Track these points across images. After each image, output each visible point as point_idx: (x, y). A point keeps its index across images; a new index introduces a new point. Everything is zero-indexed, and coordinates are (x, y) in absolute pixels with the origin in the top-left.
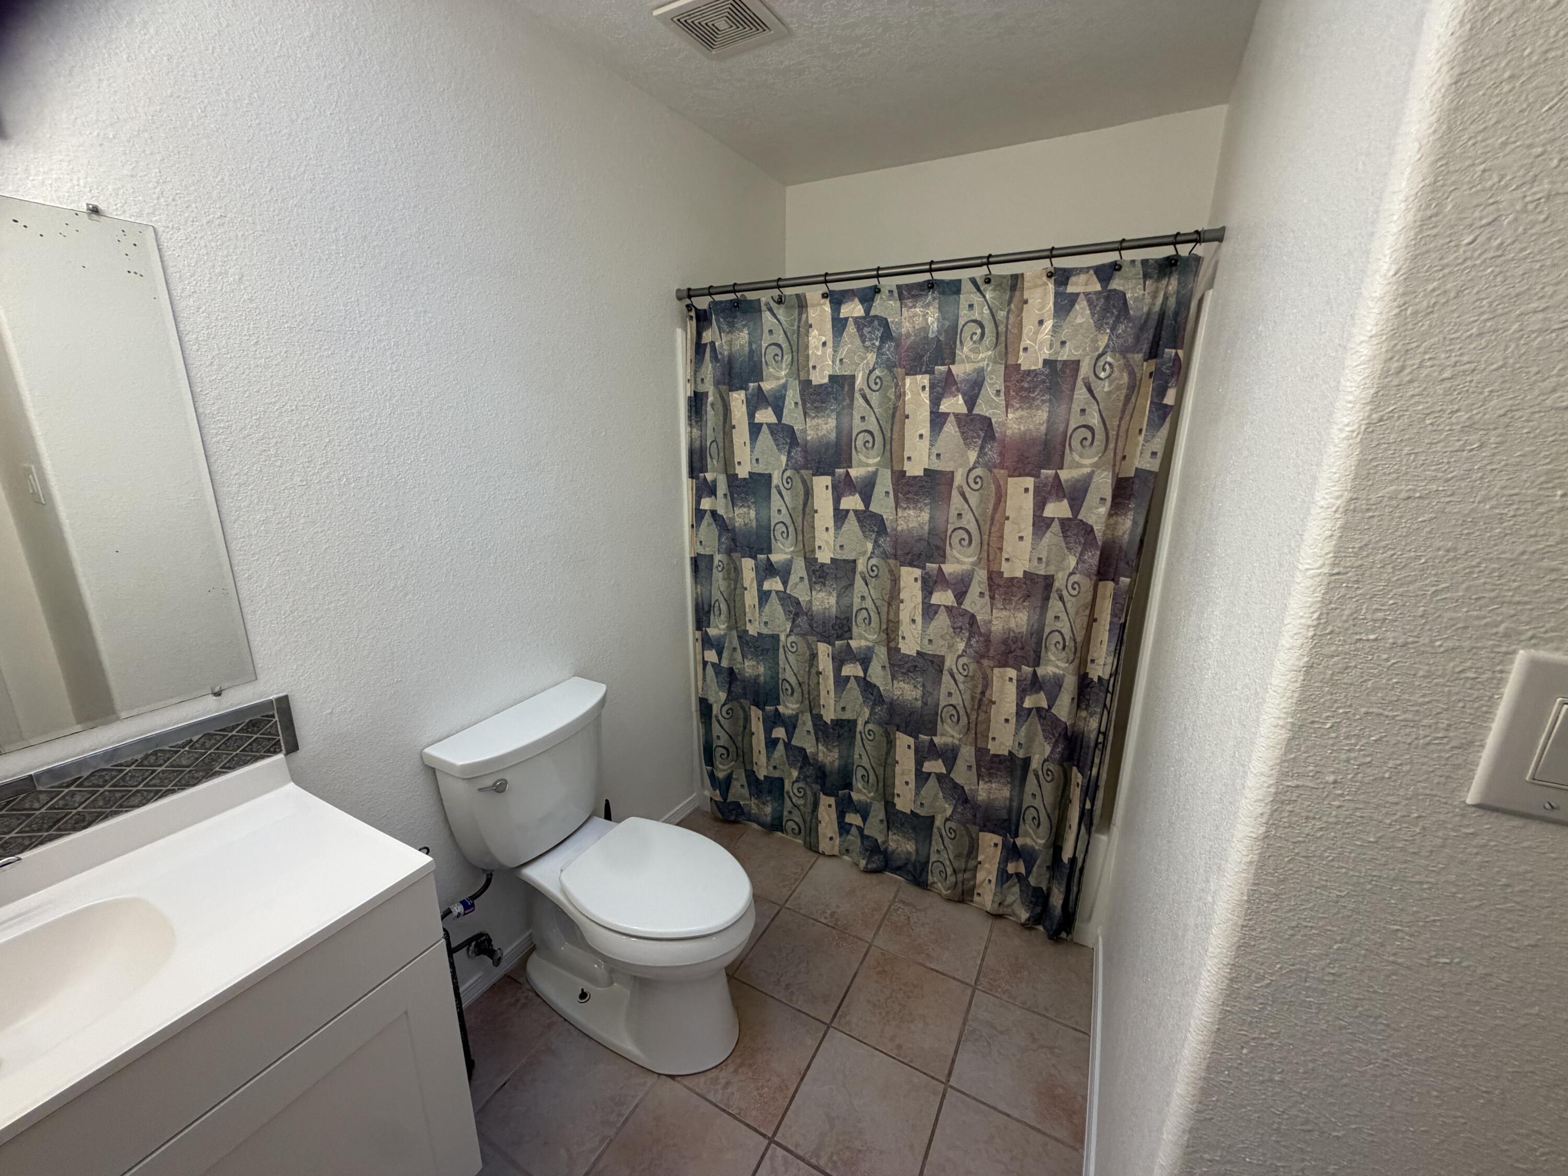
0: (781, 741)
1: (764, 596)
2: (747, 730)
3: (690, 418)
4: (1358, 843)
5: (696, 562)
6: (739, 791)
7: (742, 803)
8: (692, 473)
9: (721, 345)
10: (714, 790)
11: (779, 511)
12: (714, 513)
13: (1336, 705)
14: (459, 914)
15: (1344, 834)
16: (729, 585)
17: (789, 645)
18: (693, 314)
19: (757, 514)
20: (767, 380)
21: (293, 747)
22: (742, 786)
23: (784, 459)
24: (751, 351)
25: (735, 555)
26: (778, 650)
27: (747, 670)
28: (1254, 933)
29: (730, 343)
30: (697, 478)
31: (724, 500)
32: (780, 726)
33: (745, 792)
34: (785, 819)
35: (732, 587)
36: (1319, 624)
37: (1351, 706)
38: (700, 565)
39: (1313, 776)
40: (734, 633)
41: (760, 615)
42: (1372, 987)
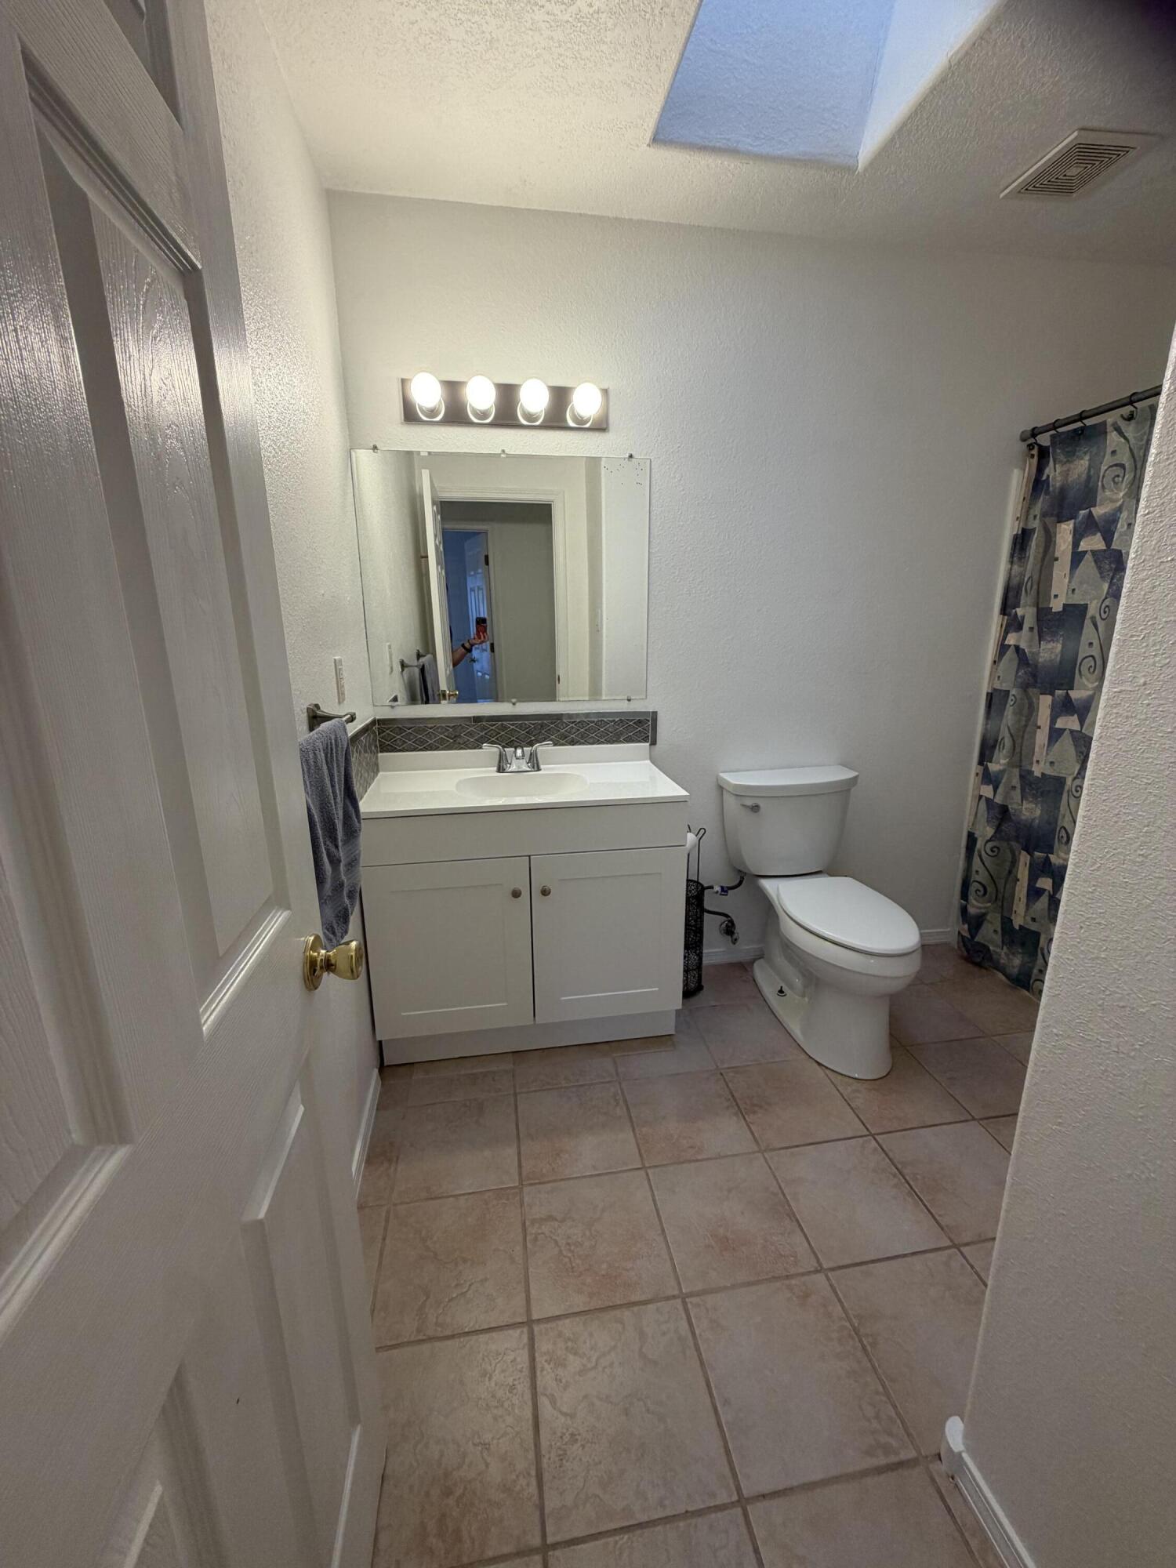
0: (1046, 893)
1: (1055, 734)
2: (1012, 875)
3: (1012, 556)
4: (1160, 735)
5: (990, 697)
6: (990, 933)
7: (991, 948)
8: (1004, 610)
9: (1054, 478)
10: (963, 924)
11: (1091, 644)
12: (1017, 648)
13: (1147, 619)
14: (717, 892)
15: (1152, 728)
16: (1019, 721)
17: (1073, 790)
18: (1035, 452)
19: (1063, 648)
20: (1100, 505)
21: (654, 743)
22: (995, 931)
23: (1106, 586)
24: (1089, 477)
25: (1032, 691)
26: (1062, 794)
27: (1024, 812)
28: (1091, 823)
29: (1066, 474)
30: (1009, 615)
31: (1029, 634)
32: (1048, 877)
33: (998, 938)
34: (1033, 977)
35: (1023, 723)
36: (1137, 556)
37: (1156, 618)
38: (995, 701)
39: (1131, 681)
40: (1016, 771)
41: (1047, 754)
42: (1168, 866)
